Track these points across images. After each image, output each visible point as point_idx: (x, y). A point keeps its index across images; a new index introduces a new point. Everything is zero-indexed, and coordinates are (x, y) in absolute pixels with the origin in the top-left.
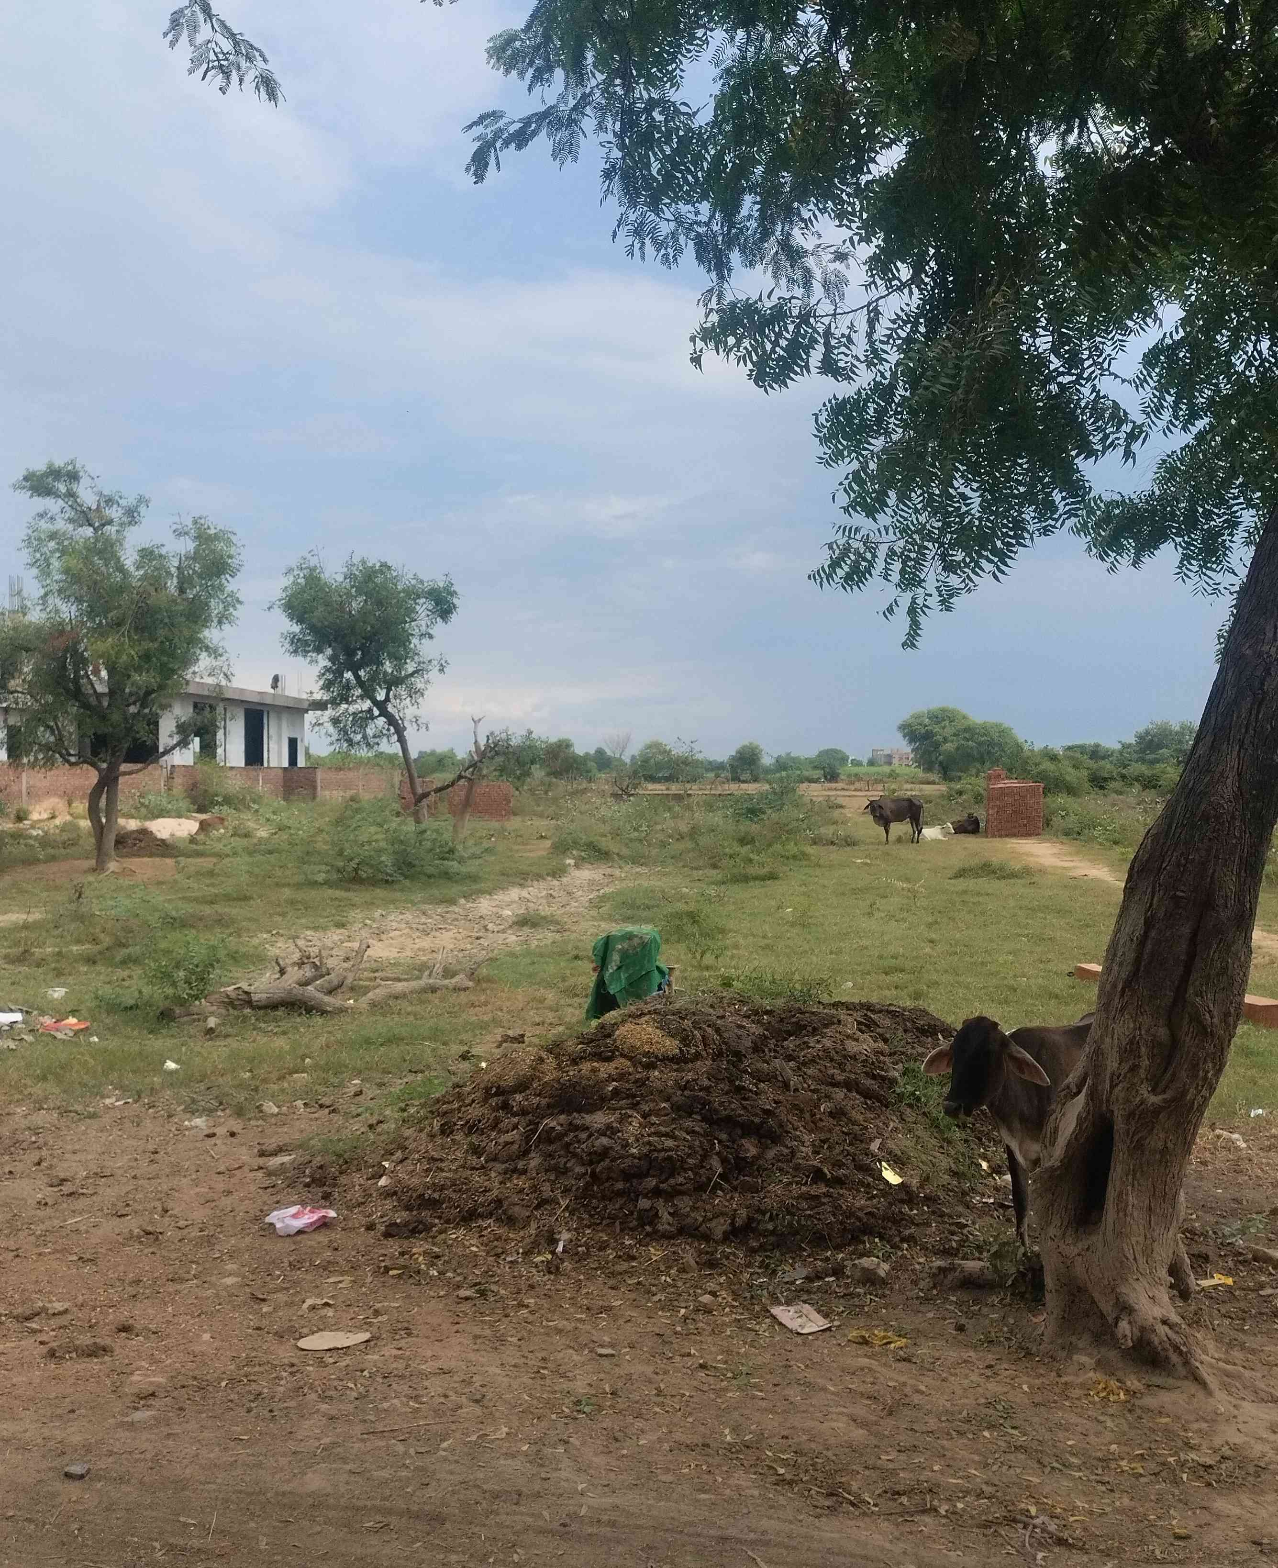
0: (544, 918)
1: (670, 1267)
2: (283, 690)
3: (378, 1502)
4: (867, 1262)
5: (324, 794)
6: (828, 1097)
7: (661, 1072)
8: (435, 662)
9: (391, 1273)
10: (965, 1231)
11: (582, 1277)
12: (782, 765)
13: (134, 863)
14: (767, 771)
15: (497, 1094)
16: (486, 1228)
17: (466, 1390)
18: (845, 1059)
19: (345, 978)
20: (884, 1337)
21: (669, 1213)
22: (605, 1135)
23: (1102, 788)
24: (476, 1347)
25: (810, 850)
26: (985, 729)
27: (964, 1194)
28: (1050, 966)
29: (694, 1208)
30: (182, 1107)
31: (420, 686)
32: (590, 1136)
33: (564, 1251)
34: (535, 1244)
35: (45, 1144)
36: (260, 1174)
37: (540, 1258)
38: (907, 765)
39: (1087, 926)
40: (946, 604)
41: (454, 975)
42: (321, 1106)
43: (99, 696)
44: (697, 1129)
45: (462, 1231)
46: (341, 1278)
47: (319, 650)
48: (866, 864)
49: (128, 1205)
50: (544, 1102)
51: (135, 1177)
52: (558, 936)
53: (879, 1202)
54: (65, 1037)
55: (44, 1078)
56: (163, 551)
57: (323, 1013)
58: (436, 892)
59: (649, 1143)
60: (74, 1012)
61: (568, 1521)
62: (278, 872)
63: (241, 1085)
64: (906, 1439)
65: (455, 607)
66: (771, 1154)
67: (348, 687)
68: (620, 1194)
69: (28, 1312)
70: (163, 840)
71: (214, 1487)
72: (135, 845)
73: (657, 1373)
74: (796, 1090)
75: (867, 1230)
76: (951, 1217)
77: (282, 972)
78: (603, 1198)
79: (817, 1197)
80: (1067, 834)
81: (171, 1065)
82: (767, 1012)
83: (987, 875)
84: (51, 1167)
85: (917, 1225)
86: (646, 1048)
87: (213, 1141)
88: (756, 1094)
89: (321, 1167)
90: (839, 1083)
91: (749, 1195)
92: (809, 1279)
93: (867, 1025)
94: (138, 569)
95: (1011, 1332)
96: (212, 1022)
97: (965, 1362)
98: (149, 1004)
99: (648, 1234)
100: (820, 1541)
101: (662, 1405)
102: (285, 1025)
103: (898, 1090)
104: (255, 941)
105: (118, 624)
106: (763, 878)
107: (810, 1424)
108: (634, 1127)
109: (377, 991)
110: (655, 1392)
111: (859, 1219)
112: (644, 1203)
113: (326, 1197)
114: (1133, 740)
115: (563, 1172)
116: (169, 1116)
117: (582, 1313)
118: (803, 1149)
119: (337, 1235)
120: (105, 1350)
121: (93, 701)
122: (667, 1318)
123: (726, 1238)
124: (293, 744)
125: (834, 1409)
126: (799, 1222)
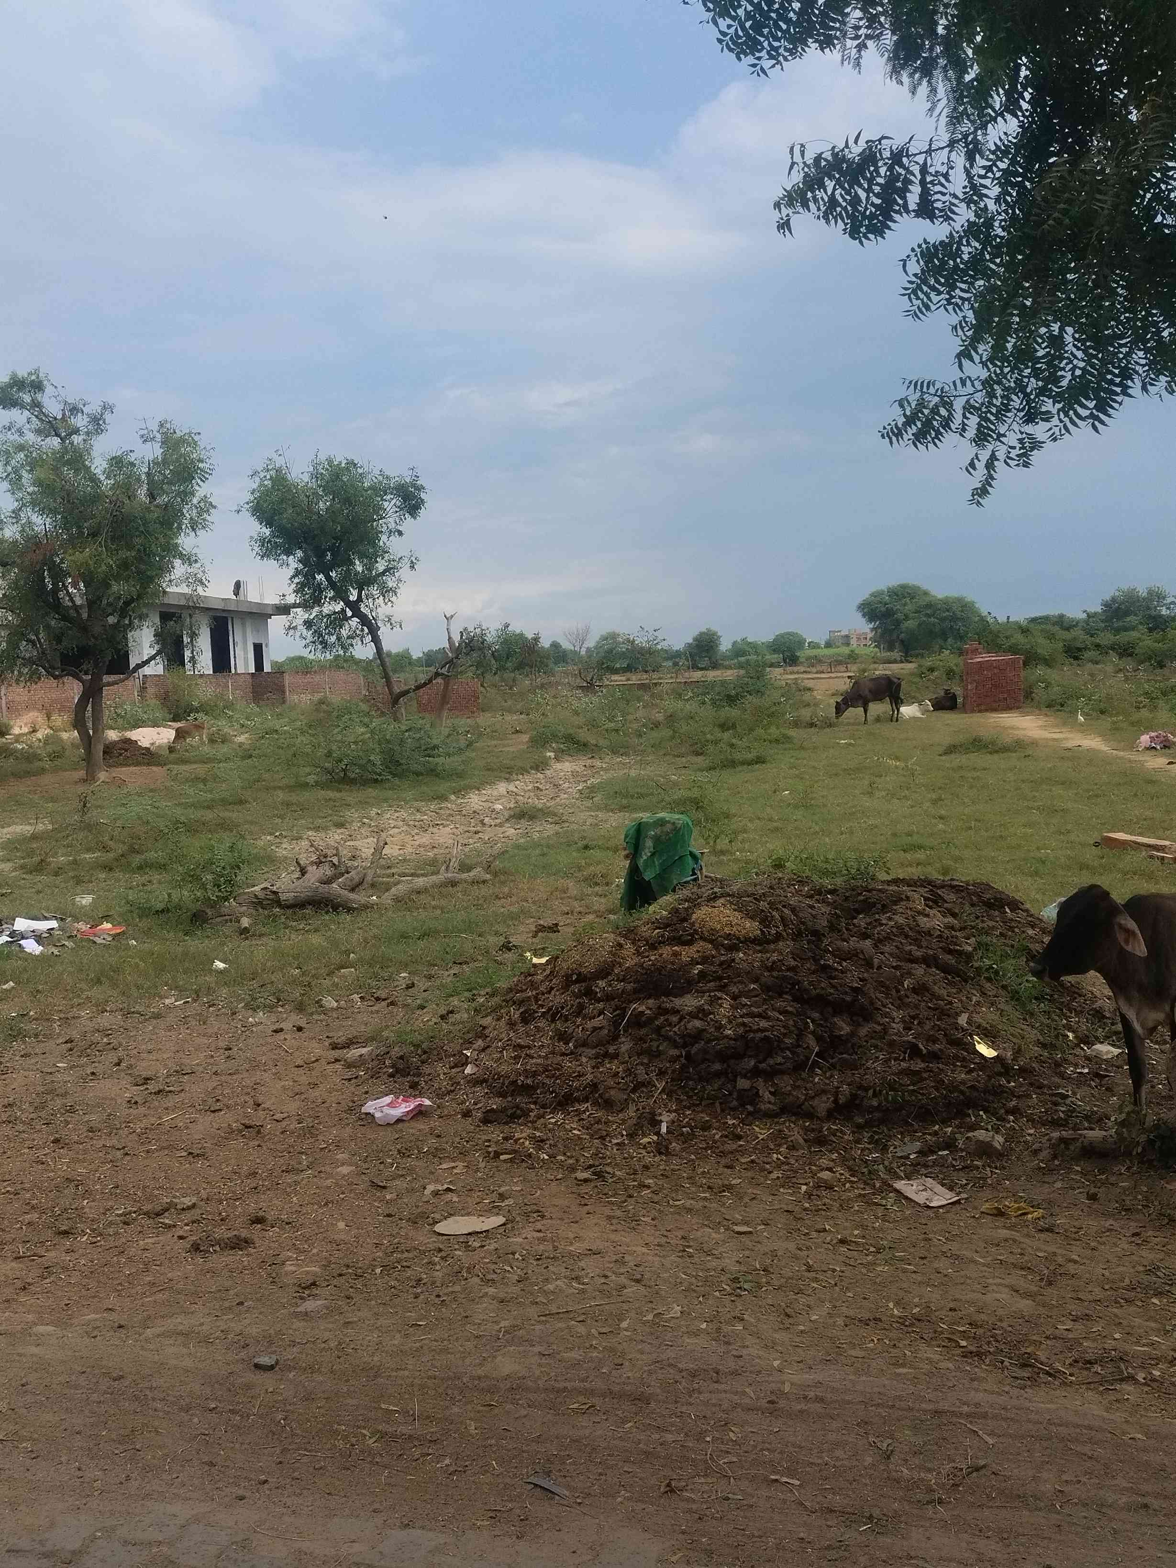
0: (541, 810)
1: (780, 1145)
2: (245, 596)
3: (577, 1384)
4: (981, 1135)
5: (293, 698)
6: (909, 974)
7: (745, 953)
8: (406, 560)
9: (502, 1157)
10: (1068, 1101)
11: (693, 1157)
12: (739, 650)
13: (123, 772)
14: (725, 658)
15: (577, 981)
16: (584, 1112)
17: (622, 1270)
18: (920, 935)
19: (365, 875)
20: (1019, 1209)
21: (770, 1092)
22: (697, 1017)
23: (1076, 658)
24: (612, 1228)
25: (792, 733)
26: (947, 604)
27: (1058, 1065)
28: (1073, 837)
29: (795, 1087)
30: (243, 1004)
31: (390, 584)
32: (681, 1020)
33: (668, 1132)
34: (638, 1126)
35: (120, 1044)
36: (338, 1066)
37: (645, 1140)
38: (865, 645)
39: (1097, 796)
40: (1024, 458)
41: (469, 869)
42: (378, 999)
43: (76, 608)
44: (789, 1008)
45: (560, 1116)
46: (453, 1164)
47: (288, 553)
48: (850, 744)
49: (218, 1100)
50: (629, 987)
51: (216, 1073)
52: (557, 827)
53: (978, 1075)
54: (104, 942)
55: (99, 982)
56: (132, 458)
57: (349, 910)
58: (424, 788)
59: (744, 1024)
60: (106, 918)
61: (774, 1398)
62: (266, 776)
63: (294, 982)
64: (1076, 1309)
65: (422, 500)
66: (863, 1031)
67: (319, 589)
68: (718, 1075)
69: (158, 1208)
70: (147, 749)
71: (406, 1373)
72: (121, 755)
73: (800, 1249)
74: (879, 968)
75: (971, 1103)
76: (1050, 1088)
77: (303, 872)
78: (701, 1079)
79: (917, 1073)
80: (1049, 706)
81: (220, 965)
82: (831, 892)
83: (978, 751)
84: (130, 1067)
85: (1019, 1097)
86: (727, 930)
87: (281, 1036)
88: (842, 972)
89: (401, 1058)
90: (918, 959)
91: (849, 1073)
92: (920, 1153)
93: (935, 901)
94: (107, 478)
95: (1147, 1199)
96: (245, 922)
97: (1109, 1230)
98: (178, 907)
99: (750, 1114)
100: (1037, 1413)
101: (816, 1280)
102: (316, 922)
103: (976, 964)
104: (260, 843)
105: (94, 534)
106: (749, 763)
107: (971, 1296)
108: (725, 1009)
109: (400, 886)
110: (804, 1267)
111: (962, 1092)
112: (743, 1083)
113: (414, 1086)
114: (1098, 609)
115: (656, 1055)
116: (234, 1013)
117: (704, 1192)
118: (894, 1025)
119: (434, 1122)
120: (247, 1242)
121: (73, 613)
122: (791, 1195)
123: (830, 1115)
124: (258, 649)
125: (991, 1281)
126: (903, 1097)
